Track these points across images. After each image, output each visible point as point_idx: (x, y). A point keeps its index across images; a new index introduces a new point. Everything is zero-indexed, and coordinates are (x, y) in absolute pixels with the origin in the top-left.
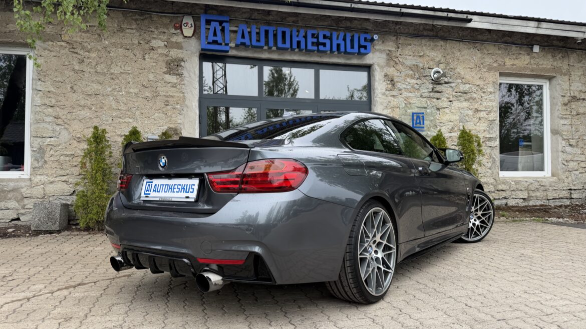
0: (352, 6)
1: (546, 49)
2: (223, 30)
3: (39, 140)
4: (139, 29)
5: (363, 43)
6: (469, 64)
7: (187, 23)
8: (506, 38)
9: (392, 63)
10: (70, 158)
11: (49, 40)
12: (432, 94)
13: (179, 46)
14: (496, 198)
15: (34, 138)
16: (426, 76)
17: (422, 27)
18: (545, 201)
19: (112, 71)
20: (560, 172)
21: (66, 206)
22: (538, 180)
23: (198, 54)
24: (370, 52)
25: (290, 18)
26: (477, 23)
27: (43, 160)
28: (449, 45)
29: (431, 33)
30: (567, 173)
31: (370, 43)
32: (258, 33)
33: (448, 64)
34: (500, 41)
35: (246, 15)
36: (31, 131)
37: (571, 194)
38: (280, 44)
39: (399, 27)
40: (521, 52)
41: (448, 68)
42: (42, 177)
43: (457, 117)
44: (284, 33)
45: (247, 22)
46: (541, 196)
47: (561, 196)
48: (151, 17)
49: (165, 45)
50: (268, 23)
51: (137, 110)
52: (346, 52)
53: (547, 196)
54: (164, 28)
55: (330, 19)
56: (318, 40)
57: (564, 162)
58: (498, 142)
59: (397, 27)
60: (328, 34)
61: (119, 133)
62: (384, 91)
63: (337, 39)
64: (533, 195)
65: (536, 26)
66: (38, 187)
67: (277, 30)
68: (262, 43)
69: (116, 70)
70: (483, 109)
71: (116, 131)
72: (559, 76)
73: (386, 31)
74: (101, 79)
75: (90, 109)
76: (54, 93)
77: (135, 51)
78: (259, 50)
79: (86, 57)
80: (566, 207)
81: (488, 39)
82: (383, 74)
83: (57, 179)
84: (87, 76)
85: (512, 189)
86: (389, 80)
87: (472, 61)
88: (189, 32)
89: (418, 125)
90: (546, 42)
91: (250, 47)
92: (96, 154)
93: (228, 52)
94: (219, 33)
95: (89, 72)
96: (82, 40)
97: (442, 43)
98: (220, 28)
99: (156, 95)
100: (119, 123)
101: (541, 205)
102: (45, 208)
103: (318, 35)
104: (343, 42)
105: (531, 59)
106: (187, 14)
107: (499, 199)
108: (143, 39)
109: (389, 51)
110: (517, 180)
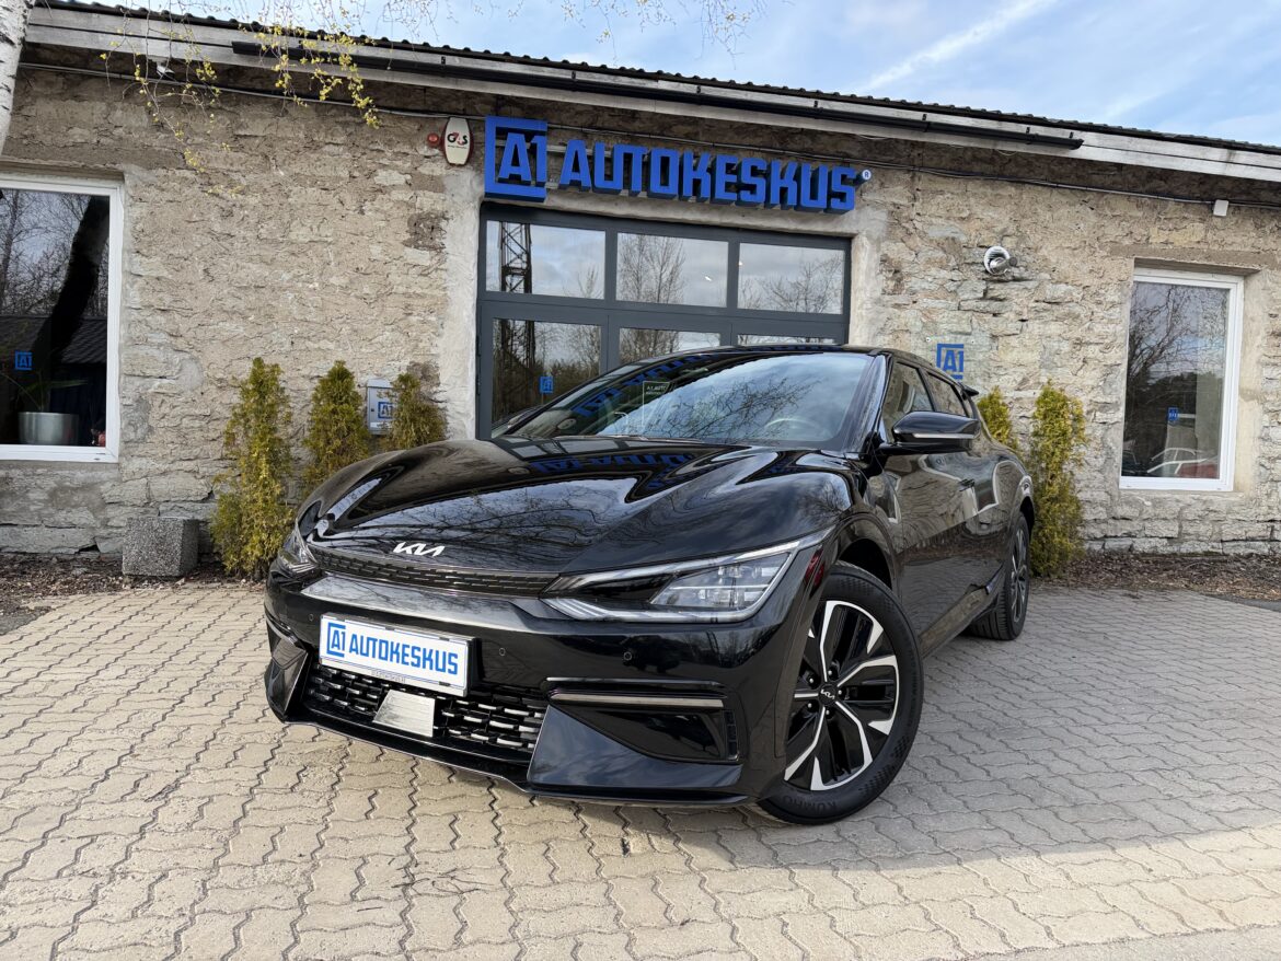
0: (819, 106)
1: (1243, 211)
2: (532, 151)
3: (138, 382)
4: (352, 145)
5: (837, 187)
6: (1068, 239)
7: (456, 135)
8: (1155, 183)
9: (900, 233)
10: (203, 423)
11: (158, 165)
12: (983, 304)
13: (436, 185)
14: (1110, 534)
15: (127, 379)
16: (973, 263)
17: (969, 153)
18: (1215, 544)
19: (293, 236)
20: (1253, 482)
21: (193, 526)
22: (1204, 498)
23: (477, 204)
24: (852, 208)
25: (680, 127)
26: (1093, 149)
27: (146, 426)
28: (1028, 194)
29: (989, 168)
30: (1268, 484)
31: (853, 188)
32: (609, 160)
33: (1022, 237)
34: (1141, 189)
35: (583, 120)
36: (120, 362)
37: (1273, 529)
38: (656, 186)
39: (920, 152)
40: (1185, 215)
41: (1023, 246)
42: (144, 461)
43: (1035, 357)
44: (665, 162)
45: (585, 135)
46: (1209, 533)
47: (1250, 534)
49: (406, 182)
50: (632, 138)
51: (344, 322)
52: (798, 207)
53: (1221, 530)
54: (404, 144)
55: (768, 131)
56: (739, 179)
57: (1263, 461)
58: (1121, 414)
59: (915, 153)
60: (762, 167)
61: (305, 372)
62: (878, 294)
63: (782, 177)
64: (1191, 530)
65: (1224, 159)
66: (136, 482)
67: (649, 154)
68: (618, 182)
69: (300, 234)
70: (1094, 340)
71: (301, 367)
72: (1265, 270)
73: (890, 161)
74: (268, 253)
75: (245, 318)
76: (169, 283)
77: (342, 194)
78: (608, 196)
79: (238, 205)
80: (1261, 558)
81: (1113, 183)
82: (877, 256)
83: (174, 467)
84: (240, 246)
85: (1145, 517)
86: (890, 271)
87: (1077, 232)
88: (457, 153)
90: (1243, 193)
91: (591, 191)
92: (257, 417)
93: (542, 200)
94: (523, 158)
95: (244, 238)
96: (228, 166)
97: (1012, 190)
98: (528, 145)
99: (385, 292)
100: (307, 349)
101: (1207, 554)
102: (151, 528)
103: (740, 165)
104: (795, 183)
105: (1207, 231)
106: (456, 114)
107: (1116, 537)
108: (360, 168)
109: (894, 204)
110: (1157, 496)
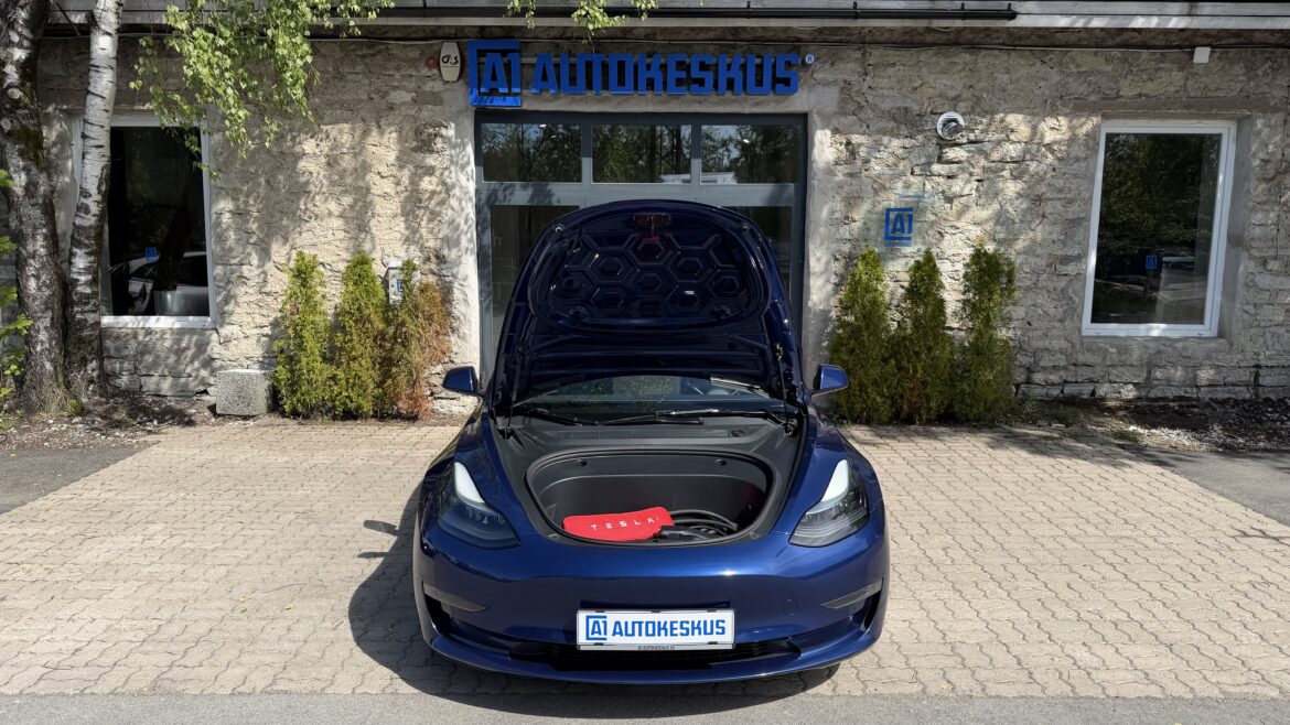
1: (1231, 55)
3: (226, 269)
4: (368, 73)
5: (780, 74)
6: (1029, 99)
7: (449, 56)
9: (851, 107)
10: (273, 298)
12: (936, 169)
13: (436, 99)
14: (1070, 379)
15: (219, 267)
16: (925, 130)
18: (1188, 389)
19: (328, 150)
20: (1236, 328)
22: (1176, 345)
23: (471, 112)
26: (1030, 18)
28: (984, 60)
29: (942, 38)
30: (1252, 331)
31: (797, 73)
33: (978, 100)
34: (1111, 43)
35: (555, 32)
36: (213, 254)
37: (1257, 376)
38: (614, 88)
39: (870, 29)
40: (1161, 65)
41: (978, 109)
42: (235, 327)
44: (621, 65)
45: (557, 45)
46: (1182, 379)
47: (1229, 380)
48: (387, 48)
49: (412, 99)
53: (1195, 376)
54: (410, 67)
56: (689, 74)
57: (1247, 308)
59: (866, 30)
60: (711, 61)
62: (830, 165)
64: (1161, 376)
66: (230, 344)
67: (608, 61)
68: (581, 86)
70: (1055, 195)
71: (340, 253)
72: (1258, 116)
73: (841, 41)
77: (363, 113)
80: (1237, 403)
81: (1079, 40)
82: (828, 131)
85: (1108, 363)
86: (841, 144)
87: (1037, 92)
88: (450, 72)
89: (897, 234)
93: (520, 106)
94: (501, 74)
97: (967, 57)
101: (1176, 399)
103: (689, 63)
105: (1187, 79)
106: (448, 38)
107: (1076, 382)
108: (378, 91)
109: (845, 81)
110: (1124, 343)
